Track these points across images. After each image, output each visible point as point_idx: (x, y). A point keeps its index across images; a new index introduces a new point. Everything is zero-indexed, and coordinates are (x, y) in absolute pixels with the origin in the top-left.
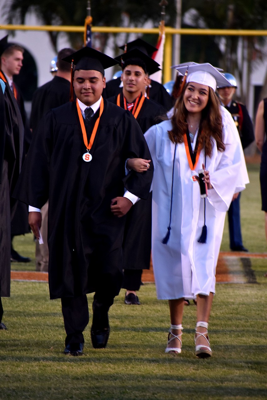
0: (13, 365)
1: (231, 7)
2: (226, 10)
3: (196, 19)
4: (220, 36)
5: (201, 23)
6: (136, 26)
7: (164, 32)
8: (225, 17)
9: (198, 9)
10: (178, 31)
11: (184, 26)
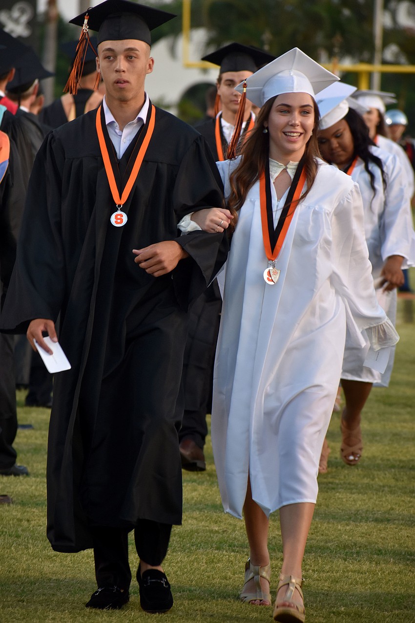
3: (397, 56)
5: (403, 59)
11: (384, 62)
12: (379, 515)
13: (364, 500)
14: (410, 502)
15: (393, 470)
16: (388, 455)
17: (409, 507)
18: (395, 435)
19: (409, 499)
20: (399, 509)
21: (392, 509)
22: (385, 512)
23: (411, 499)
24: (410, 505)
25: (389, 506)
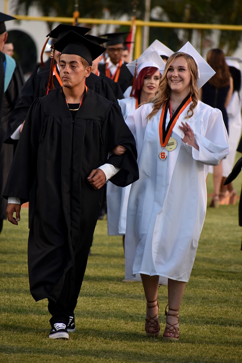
0: (12, 266)
1: (188, 6)
2: (184, 8)
3: (161, 15)
4: (178, 29)
5: (165, 18)
6: (114, 19)
7: (135, 24)
8: (182, 14)
9: (163, 6)
10: (147, 23)
11: (152, 20)
12: (208, 360)
13: (194, 348)
14: (227, 350)
15: (209, 326)
16: (203, 314)
17: (228, 354)
18: (204, 298)
19: (226, 347)
20: (221, 356)
21: (215, 355)
22: (211, 358)
23: (228, 348)
24: (228, 352)
25: (213, 354)
